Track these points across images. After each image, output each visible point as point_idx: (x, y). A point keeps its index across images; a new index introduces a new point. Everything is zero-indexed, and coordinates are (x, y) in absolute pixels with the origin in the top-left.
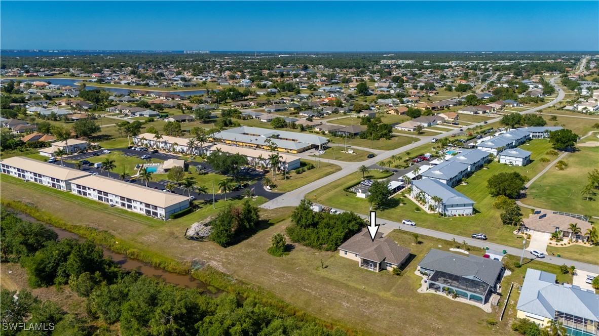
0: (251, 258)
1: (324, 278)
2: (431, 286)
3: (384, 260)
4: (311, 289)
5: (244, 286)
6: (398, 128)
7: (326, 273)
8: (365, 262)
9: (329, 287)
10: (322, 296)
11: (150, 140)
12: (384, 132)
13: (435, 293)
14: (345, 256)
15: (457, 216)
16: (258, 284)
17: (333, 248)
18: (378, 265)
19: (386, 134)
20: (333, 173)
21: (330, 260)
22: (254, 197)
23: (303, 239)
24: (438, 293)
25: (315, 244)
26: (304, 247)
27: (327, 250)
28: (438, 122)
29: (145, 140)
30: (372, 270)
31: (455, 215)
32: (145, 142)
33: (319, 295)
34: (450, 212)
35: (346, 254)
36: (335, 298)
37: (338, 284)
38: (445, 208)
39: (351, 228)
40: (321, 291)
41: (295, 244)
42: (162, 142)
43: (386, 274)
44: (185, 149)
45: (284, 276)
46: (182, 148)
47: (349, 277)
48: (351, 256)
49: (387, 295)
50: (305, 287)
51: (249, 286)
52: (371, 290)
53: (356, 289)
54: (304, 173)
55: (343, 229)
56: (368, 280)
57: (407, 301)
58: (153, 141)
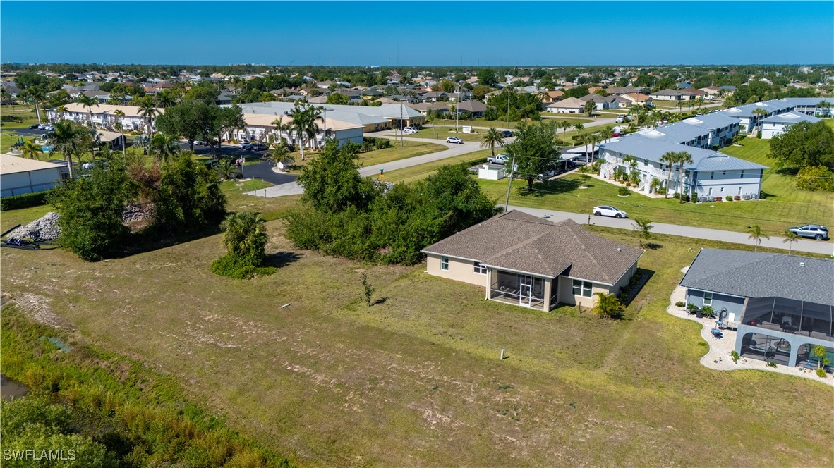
0: (152, 282)
1: (365, 329)
2: (748, 346)
3: (567, 272)
4: (315, 364)
5: (88, 361)
6: (553, 109)
7: (378, 317)
8: (507, 282)
9: (381, 357)
10: (348, 389)
11: (77, 114)
13: (771, 369)
14: (444, 274)
15: (724, 200)
16: (136, 357)
17: (408, 256)
18: (548, 285)
19: (532, 111)
21: (397, 284)
22: (241, 180)
23: (327, 238)
24: (781, 369)
25: (356, 247)
26: (330, 259)
27: (393, 262)
28: (620, 105)
29: (68, 114)
30: (528, 306)
31: (719, 199)
32: (67, 117)
33: (340, 385)
35: (446, 267)
36: (396, 394)
37: (411, 346)
38: (695, 181)
39: (461, 206)
40: (346, 370)
41: (303, 252)
42: (98, 115)
43: (573, 315)
44: (138, 122)
45: (232, 326)
46: (133, 123)
47: (452, 326)
48: (461, 273)
49: (595, 379)
50: (294, 359)
51: (104, 364)
52: (530, 364)
53: (476, 362)
54: (369, 153)
55: (441, 209)
56: (516, 334)
57: (675, 399)
58: (83, 114)
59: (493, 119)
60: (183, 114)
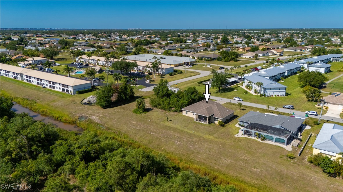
0: (120, 114)
1: (166, 126)
3: (213, 115)
4: (156, 133)
5: (109, 131)
6: (243, 56)
7: (169, 124)
8: (200, 117)
9: (169, 132)
10: (162, 137)
11: (85, 59)
12: (233, 57)
13: (249, 137)
14: (186, 115)
15: (274, 96)
16: (119, 130)
17: (179, 110)
18: (207, 118)
19: (234, 58)
20: (194, 76)
21: (175, 117)
22: (137, 86)
23: (159, 105)
24: (251, 137)
25: (166, 108)
26: (160, 110)
27: (175, 111)
28: (270, 54)
29: (82, 59)
30: (203, 123)
31: (272, 96)
32: (82, 60)
33: (160, 137)
34: (269, 93)
35: (187, 113)
36: (171, 139)
37: (175, 130)
38: (265, 91)
40: (162, 134)
41: (154, 108)
42: (92, 60)
43: (213, 125)
44: (104, 63)
45: (138, 125)
46: (102, 63)
47: (185, 126)
48: (191, 115)
49: (211, 137)
50: (151, 131)
51: (113, 131)
52: (199, 134)
53: (188, 133)
54: (175, 75)
55: (188, 98)
56: (198, 129)
57: (225, 142)
58: (87, 59)
59: (220, 61)
60: (120, 65)
